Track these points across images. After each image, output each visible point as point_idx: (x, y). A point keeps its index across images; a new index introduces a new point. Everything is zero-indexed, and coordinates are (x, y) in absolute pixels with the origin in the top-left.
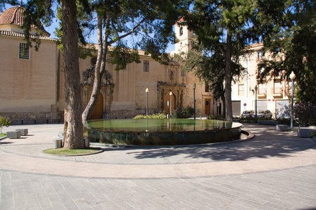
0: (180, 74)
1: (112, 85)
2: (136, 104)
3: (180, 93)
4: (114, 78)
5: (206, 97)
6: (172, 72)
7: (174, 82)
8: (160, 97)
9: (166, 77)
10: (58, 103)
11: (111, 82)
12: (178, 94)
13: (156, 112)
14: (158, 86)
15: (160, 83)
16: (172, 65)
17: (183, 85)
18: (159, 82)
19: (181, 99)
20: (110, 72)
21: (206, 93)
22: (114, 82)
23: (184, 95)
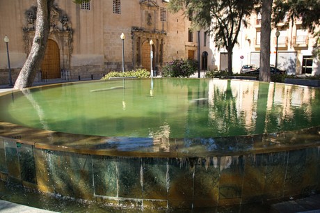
0: (159, 18)
1: (71, 31)
2: (105, 57)
3: (160, 42)
4: (74, 20)
5: (188, 48)
6: (150, 16)
7: (152, 27)
8: (136, 47)
9: (142, 20)
11: (70, 26)
12: (158, 43)
13: (130, 68)
14: (132, 33)
15: (135, 30)
16: (149, 6)
17: (163, 33)
18: (133, 28)
19: (161, 50)
20: (67, 12)
21: (189, 43)
22: (74, 27)
23: (164, 46)
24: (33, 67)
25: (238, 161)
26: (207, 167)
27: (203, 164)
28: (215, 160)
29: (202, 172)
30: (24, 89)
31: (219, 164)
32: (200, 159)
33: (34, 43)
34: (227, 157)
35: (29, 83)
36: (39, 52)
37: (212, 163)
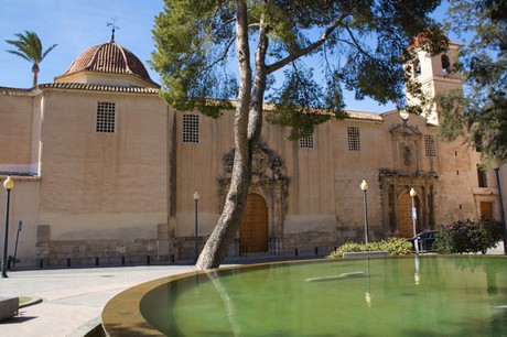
0: (424, 152)
1: (285, 180)
2: (337, 219)
3: (428, 191)
4: (289, 165)
5: (480, 199)
6: (407, 150)
7: (413, 168)
8: (387, 201)
9: (395, 158)
10: (173, 221)
11: (283, 173)
12: (424, 193)
13: (380, 236)
14: (380, 179)
15: (385, 174)
16: (406, 134)
17: (433, 175)
18: (382, 171)
19: (431, 205)
20: (280, 153)
21: (481, 190)
22: (290, 174)
23: (436, 196)
30: (210, 271)
33: (227, 201)
35: (217, 260)
36: (234, 213)
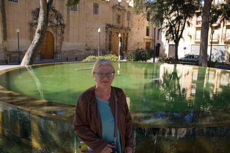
0: (126, 18)
1: (63, 26)
2: (86, 45)
3: (126, 35)
4: (65, 18)
5: (146, 41)
6: (119, 16)
7: (121, 25)
8: (108, 39)
9: (113, 19)
11: (62, 22)
12: (124, 36)
13: (104, 53)
14: (106, 28)
15: (109, 26)
16: (119, 9)
17: (128, 29)
18: (107, 25)
19: (127, 41)
20: (61, 12)
21: (147, 37)
22: (65, 23)
23: (129, 38)
24: (35, 51)
25: (191, 132)
26: (166, 136)
27: (164, 134)
28: (173, 131)
29: (162, 140)
30: (28, 66)
31: (176, 134)
32: (161, 129)
33: (36, 33)
34: (183, 129)
35: (31, 62)
36: (39, 39)
37: (170, 133)
